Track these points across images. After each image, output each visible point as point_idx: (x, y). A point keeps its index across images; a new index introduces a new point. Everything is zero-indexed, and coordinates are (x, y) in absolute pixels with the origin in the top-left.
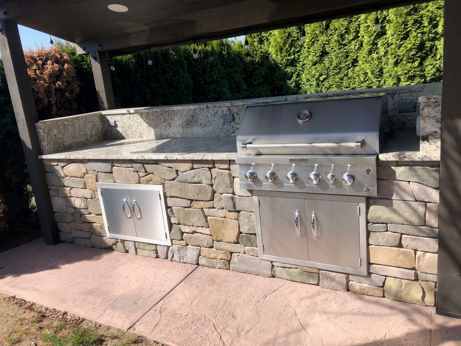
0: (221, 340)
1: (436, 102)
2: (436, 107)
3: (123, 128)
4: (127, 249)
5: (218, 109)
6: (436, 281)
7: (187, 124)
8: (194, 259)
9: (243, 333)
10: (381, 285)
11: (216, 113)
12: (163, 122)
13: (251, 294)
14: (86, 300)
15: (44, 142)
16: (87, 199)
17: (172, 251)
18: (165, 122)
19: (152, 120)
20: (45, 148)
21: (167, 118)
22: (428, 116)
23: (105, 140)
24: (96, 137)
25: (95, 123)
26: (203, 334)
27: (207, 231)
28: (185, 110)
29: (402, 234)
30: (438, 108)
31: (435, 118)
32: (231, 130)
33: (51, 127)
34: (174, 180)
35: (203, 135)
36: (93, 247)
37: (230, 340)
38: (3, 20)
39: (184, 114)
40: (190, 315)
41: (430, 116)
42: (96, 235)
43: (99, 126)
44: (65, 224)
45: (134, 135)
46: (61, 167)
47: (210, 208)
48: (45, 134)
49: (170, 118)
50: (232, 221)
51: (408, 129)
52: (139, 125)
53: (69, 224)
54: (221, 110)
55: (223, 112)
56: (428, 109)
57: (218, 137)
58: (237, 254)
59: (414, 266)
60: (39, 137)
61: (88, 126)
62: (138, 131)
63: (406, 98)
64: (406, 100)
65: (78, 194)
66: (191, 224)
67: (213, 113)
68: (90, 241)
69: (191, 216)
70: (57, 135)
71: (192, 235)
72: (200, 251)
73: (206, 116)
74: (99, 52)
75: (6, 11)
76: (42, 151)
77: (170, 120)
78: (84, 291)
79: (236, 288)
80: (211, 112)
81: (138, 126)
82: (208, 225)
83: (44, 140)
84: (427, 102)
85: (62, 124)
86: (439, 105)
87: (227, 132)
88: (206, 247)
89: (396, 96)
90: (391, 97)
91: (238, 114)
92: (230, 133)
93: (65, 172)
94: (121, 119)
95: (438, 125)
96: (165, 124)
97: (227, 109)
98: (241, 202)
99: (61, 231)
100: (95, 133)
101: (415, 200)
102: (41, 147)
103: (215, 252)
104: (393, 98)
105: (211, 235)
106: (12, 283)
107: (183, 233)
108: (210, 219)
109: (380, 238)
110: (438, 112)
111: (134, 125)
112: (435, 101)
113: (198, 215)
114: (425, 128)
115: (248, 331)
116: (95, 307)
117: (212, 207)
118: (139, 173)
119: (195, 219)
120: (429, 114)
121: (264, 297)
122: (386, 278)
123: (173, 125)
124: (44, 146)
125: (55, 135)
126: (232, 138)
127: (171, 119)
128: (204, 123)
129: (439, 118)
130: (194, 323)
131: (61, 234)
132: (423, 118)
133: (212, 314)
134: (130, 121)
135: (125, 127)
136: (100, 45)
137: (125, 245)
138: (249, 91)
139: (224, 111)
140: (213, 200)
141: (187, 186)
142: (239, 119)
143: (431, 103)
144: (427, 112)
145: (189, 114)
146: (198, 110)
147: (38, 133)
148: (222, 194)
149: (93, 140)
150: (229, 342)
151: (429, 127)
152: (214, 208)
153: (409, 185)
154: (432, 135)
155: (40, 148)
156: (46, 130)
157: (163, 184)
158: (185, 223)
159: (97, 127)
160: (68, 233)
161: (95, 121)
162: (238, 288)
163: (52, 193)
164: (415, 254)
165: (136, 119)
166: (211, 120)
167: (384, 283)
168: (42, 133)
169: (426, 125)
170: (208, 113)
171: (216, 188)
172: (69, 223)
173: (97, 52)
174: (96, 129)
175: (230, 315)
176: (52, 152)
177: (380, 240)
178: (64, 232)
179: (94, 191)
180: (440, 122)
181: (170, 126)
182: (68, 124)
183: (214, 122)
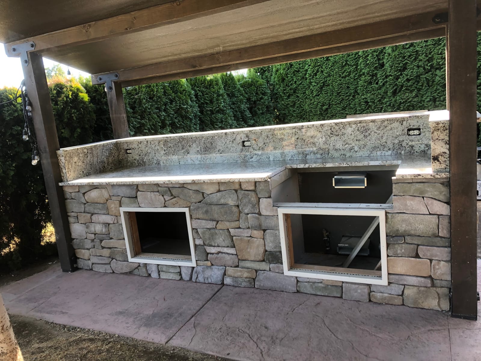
0: (258, 348)
1: (444, 127)
2: (444, 131)
3: (140, 155)
4: (150, 272)
5: (236, 136)
6: (450, 287)
7: (206, 151)
8: (219, 279)
9: (278, 341)
10: (401, 294)
11: (234, 140)
12: (181, 149)
13: (279, 308)
14: (117, 320)
15: (65, 170)
16: (109, 224)
17: (196, 272)
18: (183, 149)
19: (170, 147)
20: (65, 175)
21: (185, 145)
22: (437, 139)
23: (121, 167)
24: (112, 164)
25: (112, 151)
26: (240, 343)
27: (232, 251)
28: (204, 137)
29: (418, 245)
30: (445, 131)
31: (444, 140)
32: (249, 156)
33: (71, 154)
34: (200, 202)
35: (221, 161)
36: (113, 272)
37: (266, 347)
38: (30, 53)
39: (202, 141)
40: (224, 328)
41: (439, 138)
42: (116, 260)
43: (116, 154)
44: (83, 251)
45: (151, 162)
46: (83, 193)
47: (236, 228)
48: (67, 162)
49: (188, 145)
50: (258, 240)
51: (417, 152)
52: (156, 152)
53: (88, 251)
54: (239, 137)
55: (241, 138)
56: (437, 133)
57: (236, 162)
58: (262, 272)
59: (430, 274)
60: (60, 165)
61: (106, 154)
62: (155, 158)
63: (413, 124)
64: (414, 126)
65: (100, 220)
66: (216, 244)
67: (232, 140)
68: (111, 267)
69: (217, 237)
70: (77, 163)
71: (217, 255)
72: (225, 271)
73: (224, 143)
74: (114, 82)
75: (33, 43)
76: (63, 178)
77: (188, 147)
78: (114, 312)
79: (264, 303)
80: (229, 139)
81: (155, 154)
82: (234, 245)
83: (65, 167)
84: (436, 127)
85: (82, 152)
86: (446, 129)
87: (245, 157)
88: (231, 267)
89: (405, 123)
90: (400, 123)
91: (256, 140)
92: (248, 159)
93: (86, 198)
94: (138, 147)
95: (447, 146)
96: (183, 151)
97: (245, 136)
98: (267, 221)
99: (79, 258)
100: (111, 161)
101: (429, 214)
102: (62, 173)
103: (241, 271)
104: (402, 124)
105: (236, 255)
106: (37, 308)
107: (208, 254)
108: (236, 239)
109: (399, 249)
110: (446, 135)
111: (152, 153)
112: (444, 125)
113: (223, 235)
114: (435, 149)
115: (282, 339)
116: (128, 325)
117: (238, 227)
118: (165, 197)
119: (221, 239)
120: (438, 137)
121: (292, 310)
122: (405, 287)
123: (191, 152)
124: (65, 173)
125: (75, 162)
126: (250, 163)
127: (190, 146)
128: (222, 150)
129: (448, 141)
130: (230, 334)
131: (79, 261)
132: (434, 140)
133: (245, 327)
134: (147, 149)
135: (141, 154)
136: (117, 76)
137: (148, 269)
138: (254, 120)
139: (243, 138)
140: (239, 220)
141: (213, 208)
142: (257, 145)
143: (439, 128)
144: (436, 135)
145: (207, 141)
146: (216, 137)
147: (59, 160)
148: (248, 214)
149: (110, 167)
150: (266, 349)
151: (439, 148)
152: (239, 228)
153: (423, 200)
154: (442, 156)
155: (61, 175)
156: (67, 158)
157: (189, 207)
158: (210, 244)
159: (113, 155)
160: (86, 260)
161: (111, 149)
162: (266, 303)
163: (71, 220)
164: (431, 263)
165: (153, 147)
166: (229, 146)
167: (403, 292)
168: (63, 161)
169: (436, 147)
170: (226, 140)
171: (242, 209)
172: (88, 249)
173: (112, 82)
174: (113, 157)
175: (263, 326)
176: (72, 179)
177: (399, 251)
178: (81, 259)
179: (117, 216)
180: (448, 144)
181: (188, 153)
182: (87, 152)
183: (232, 148)
